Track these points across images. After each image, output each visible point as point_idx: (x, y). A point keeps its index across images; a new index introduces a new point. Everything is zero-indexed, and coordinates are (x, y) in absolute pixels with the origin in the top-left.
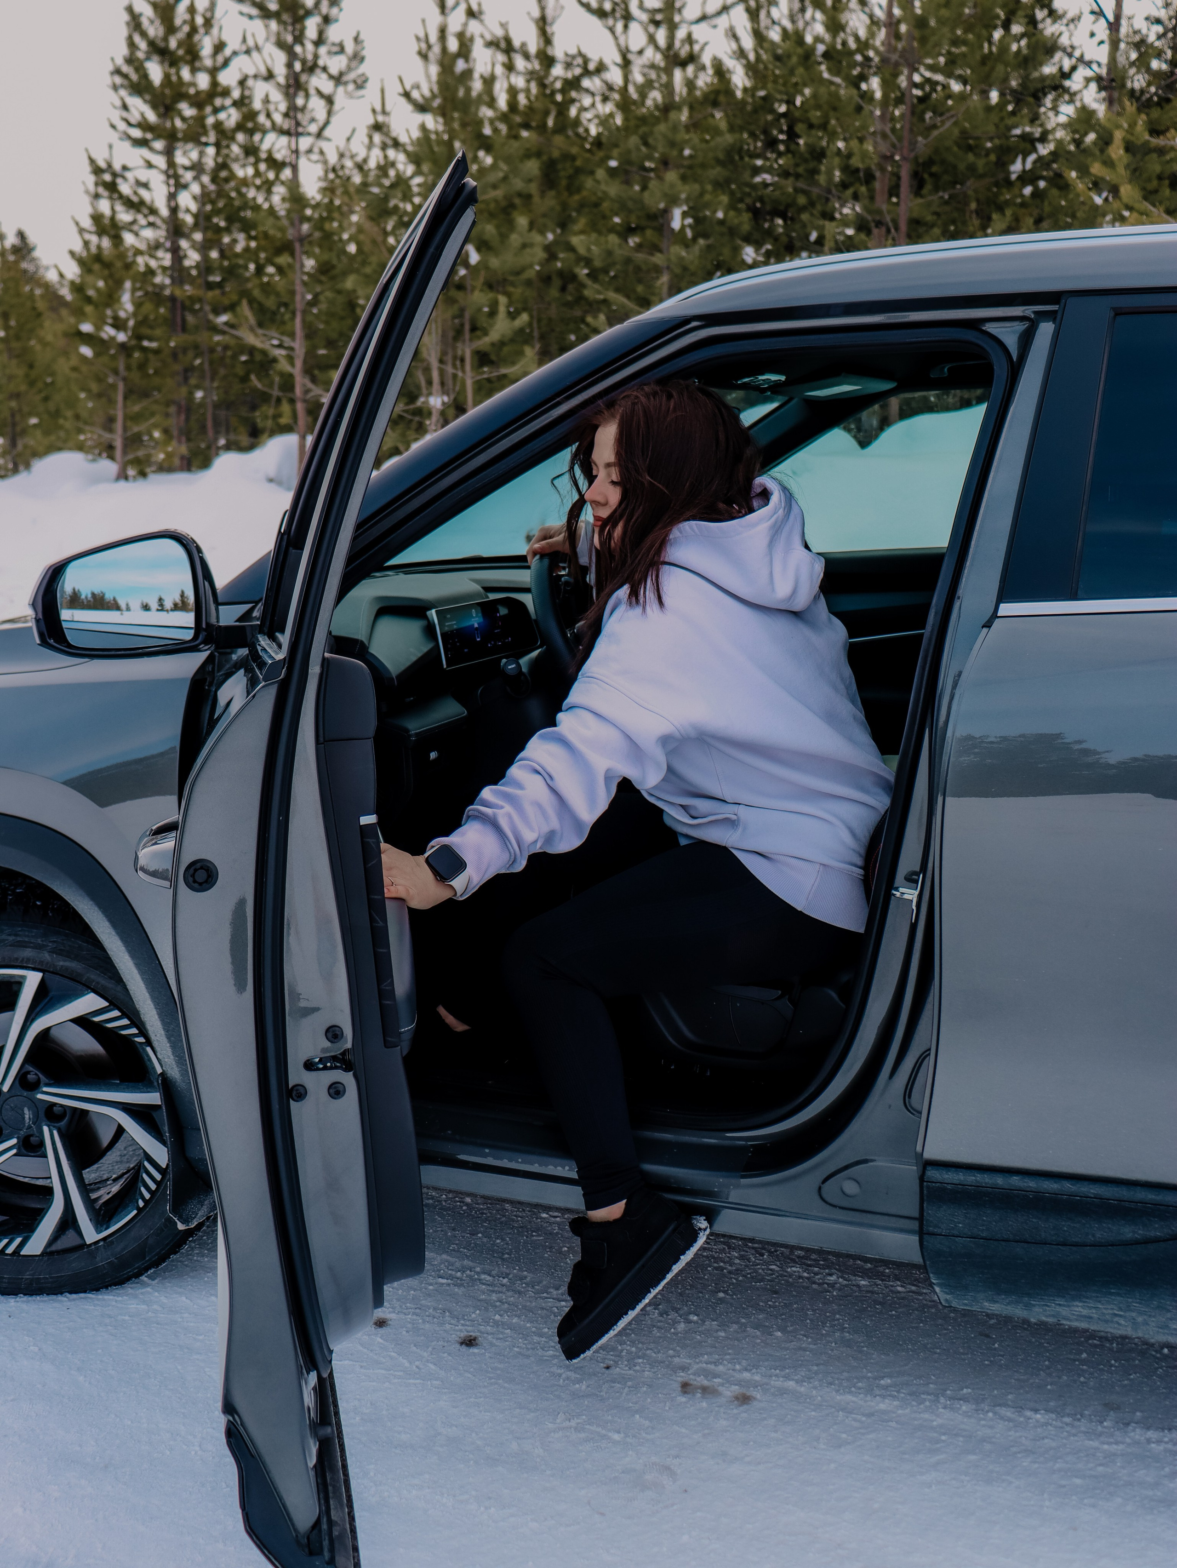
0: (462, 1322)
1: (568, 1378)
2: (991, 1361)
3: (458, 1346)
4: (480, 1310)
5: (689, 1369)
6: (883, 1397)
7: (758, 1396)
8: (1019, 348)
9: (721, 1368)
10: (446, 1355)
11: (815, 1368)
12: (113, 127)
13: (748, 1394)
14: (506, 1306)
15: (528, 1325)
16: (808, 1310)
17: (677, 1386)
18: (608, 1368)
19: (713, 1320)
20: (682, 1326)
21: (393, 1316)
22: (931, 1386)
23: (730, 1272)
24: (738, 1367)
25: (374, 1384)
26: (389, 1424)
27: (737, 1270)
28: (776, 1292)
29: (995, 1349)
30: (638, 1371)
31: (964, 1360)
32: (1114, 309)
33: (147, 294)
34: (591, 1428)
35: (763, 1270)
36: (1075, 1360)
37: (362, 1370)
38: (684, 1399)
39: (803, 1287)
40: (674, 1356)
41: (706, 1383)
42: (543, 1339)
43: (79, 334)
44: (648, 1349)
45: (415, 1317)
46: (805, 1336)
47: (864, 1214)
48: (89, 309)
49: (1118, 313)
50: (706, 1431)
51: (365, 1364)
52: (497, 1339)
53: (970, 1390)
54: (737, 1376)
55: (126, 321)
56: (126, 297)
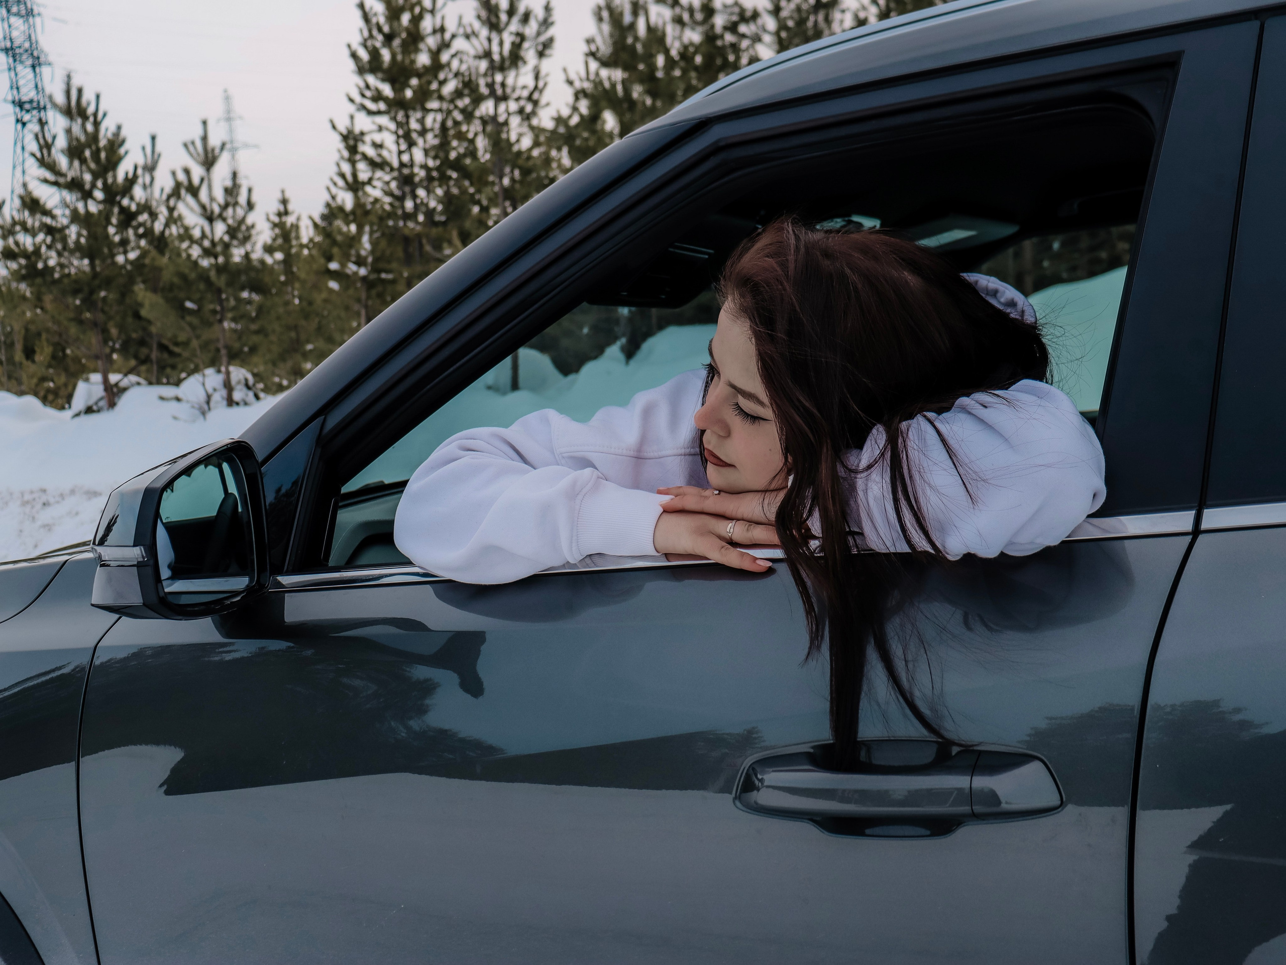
12: (352, 100)
33: (383, 235)
43: (328, 272)
48: (335, 250)
55: (366, 258)
56: (365, 239)
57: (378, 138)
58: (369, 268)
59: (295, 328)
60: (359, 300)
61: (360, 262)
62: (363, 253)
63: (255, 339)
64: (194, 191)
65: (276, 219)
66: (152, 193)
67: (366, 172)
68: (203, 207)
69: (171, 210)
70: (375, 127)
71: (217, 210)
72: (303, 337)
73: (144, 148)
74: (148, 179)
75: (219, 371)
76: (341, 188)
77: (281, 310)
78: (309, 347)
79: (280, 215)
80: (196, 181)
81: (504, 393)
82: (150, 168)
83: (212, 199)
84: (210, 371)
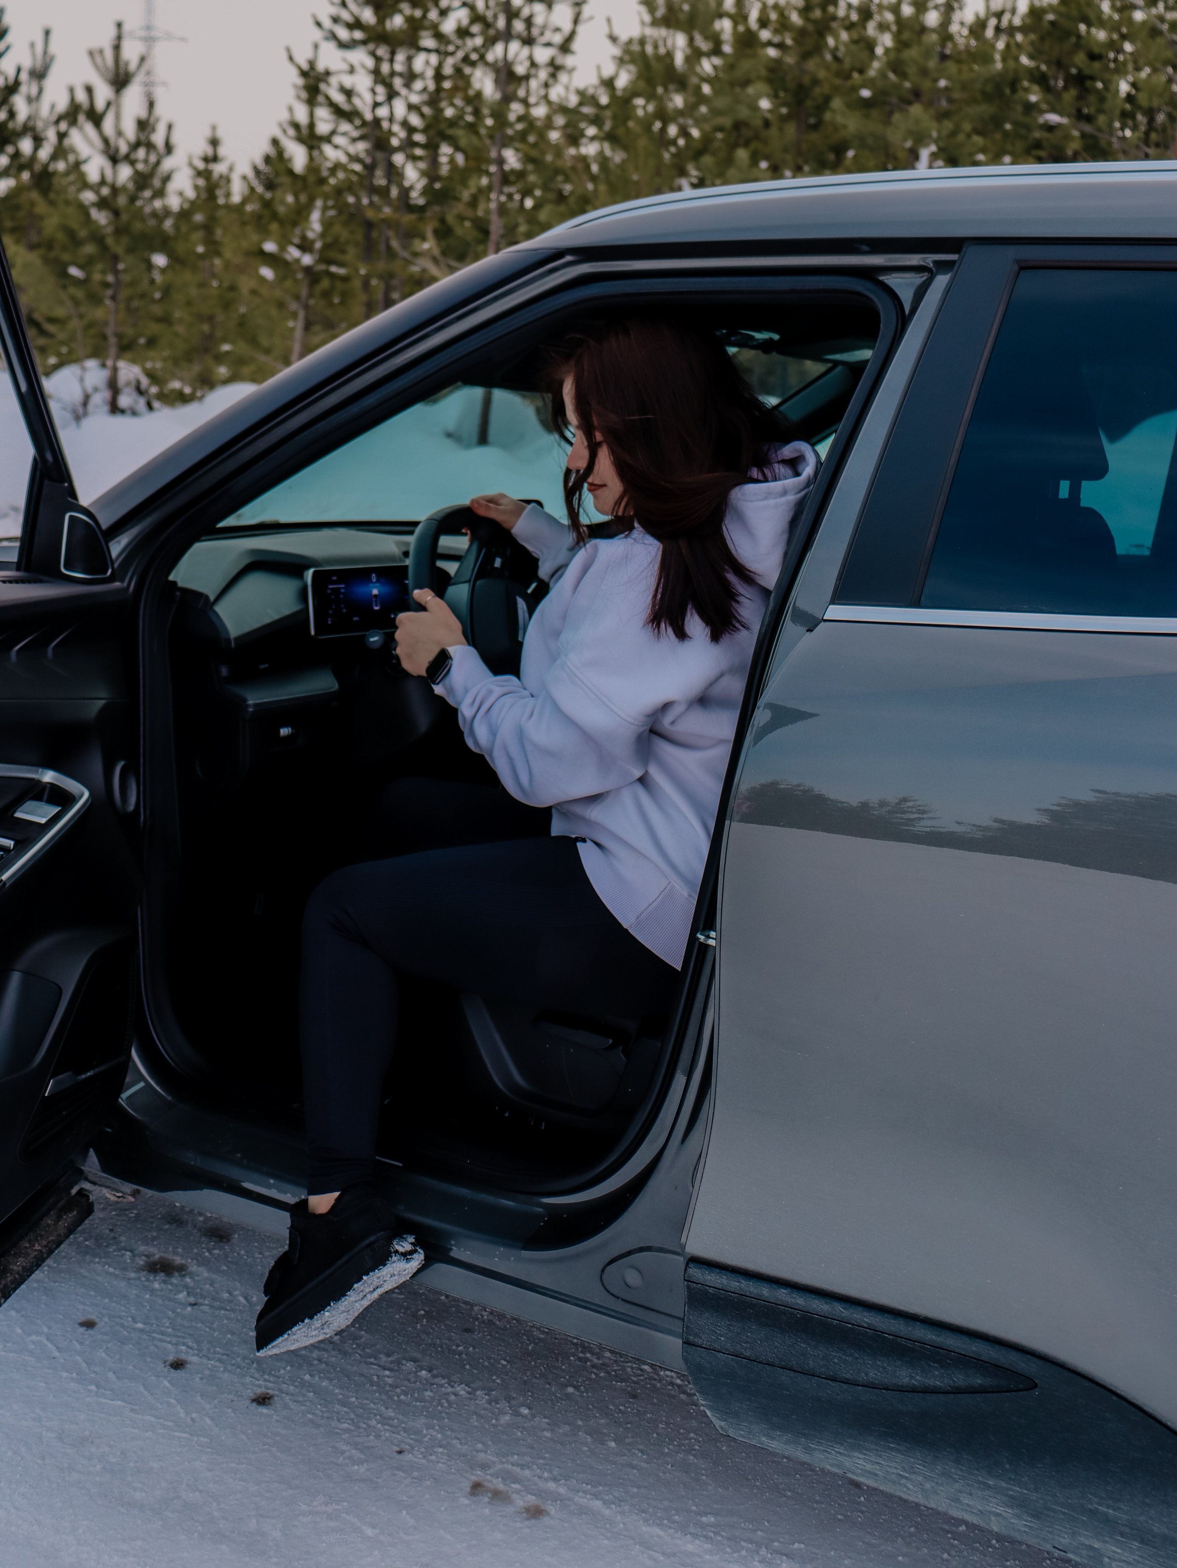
0: (266, 1377)
1: (350, 1458)
2: (846, 1516)
3: (248, 1402)
4: (292, 1366)
5: (489, 1467)
6: (695, 1536)
7: (553, 1512)
8: (912, 303)
9: (527, 1472)
10: (230, 1410)
11: (635, 1490)
12: (319, 24)
13: (543, 1507)
14: (324, 1366)
15: (337, 1391)
16: (661, 1422)
17: (467, 1486)
18: (400, 1452)
19: (545, 1417)
20: (506, 1419)
21: (195, 1359)
22: (759, 1533)
23: (593, 1366)
24: (546, 1475)
25: (136, 1431)
26: (130, 1478)
27: (603, 1364)
28: (634, 1396)
29: (859, 1503)
30: (432, 1461)
31: (814, 1509)
32: (1017, 261)
33: (339, 214)
34: (347, 1517)
35: (632, 1368)
36: (948, 1532)
37: (132, 1415)
38: (467, 1502)
39: (669, 1395)
40: (481, 1451)
41: (501, 1487)
42: (345, 1409)
43: (262, 253)
44: (456, 1438)
45: (217, 1364)
46: (642, 1451)
47: (648, 1312)
48: (274, 227)
49: (1024, 267)
50: (474, 1542)
51: (137, 1408)
52: (295, 1401)
53: (802, 1546)
54: (542, 1484)
55: (313, 242)
56: (315, 216)
57: (348, 81)
58: (317, 256)
59: (211, 319)
60: (297, 297)
61: (305, 246)
62: (310, 235)
63: (154, 328)
64: (96, 118)
65: (201, 165)
66: (38, 110)
67: (326, 121)
68: (106, 141)
69: (61, 136)
70: (345, 67)
71: (124, 148)
72: (219, 334)
73: (32, 45)
74: (34, 90)
75: (104, 365)
76: (291, 138)
77: (193, 292)
78: (226, 347)
79: (206, 160)
80: (100, 105)
81: (468, 446)
82: (39, 74)
83: (120, 133)
84: (92, 364)
